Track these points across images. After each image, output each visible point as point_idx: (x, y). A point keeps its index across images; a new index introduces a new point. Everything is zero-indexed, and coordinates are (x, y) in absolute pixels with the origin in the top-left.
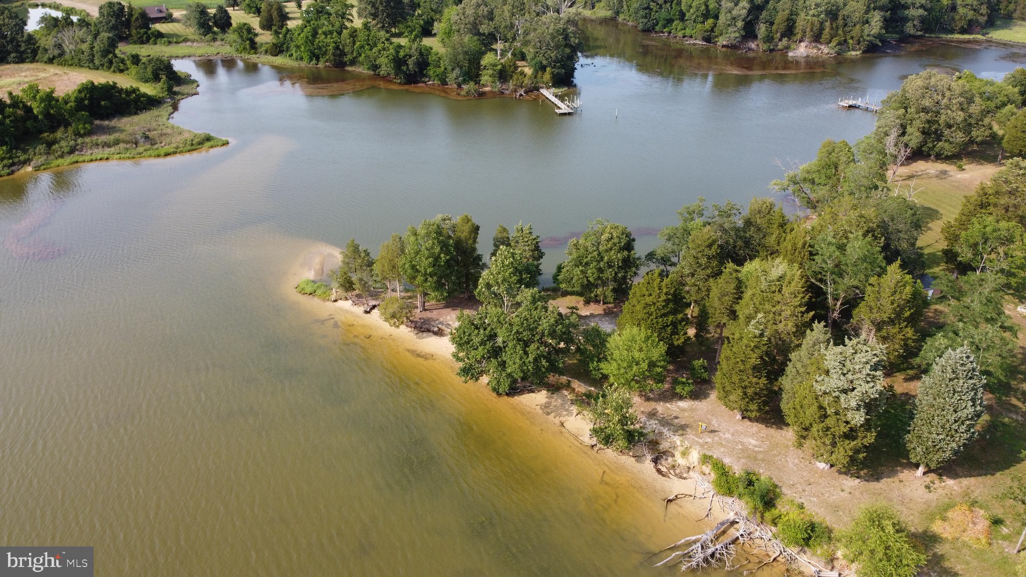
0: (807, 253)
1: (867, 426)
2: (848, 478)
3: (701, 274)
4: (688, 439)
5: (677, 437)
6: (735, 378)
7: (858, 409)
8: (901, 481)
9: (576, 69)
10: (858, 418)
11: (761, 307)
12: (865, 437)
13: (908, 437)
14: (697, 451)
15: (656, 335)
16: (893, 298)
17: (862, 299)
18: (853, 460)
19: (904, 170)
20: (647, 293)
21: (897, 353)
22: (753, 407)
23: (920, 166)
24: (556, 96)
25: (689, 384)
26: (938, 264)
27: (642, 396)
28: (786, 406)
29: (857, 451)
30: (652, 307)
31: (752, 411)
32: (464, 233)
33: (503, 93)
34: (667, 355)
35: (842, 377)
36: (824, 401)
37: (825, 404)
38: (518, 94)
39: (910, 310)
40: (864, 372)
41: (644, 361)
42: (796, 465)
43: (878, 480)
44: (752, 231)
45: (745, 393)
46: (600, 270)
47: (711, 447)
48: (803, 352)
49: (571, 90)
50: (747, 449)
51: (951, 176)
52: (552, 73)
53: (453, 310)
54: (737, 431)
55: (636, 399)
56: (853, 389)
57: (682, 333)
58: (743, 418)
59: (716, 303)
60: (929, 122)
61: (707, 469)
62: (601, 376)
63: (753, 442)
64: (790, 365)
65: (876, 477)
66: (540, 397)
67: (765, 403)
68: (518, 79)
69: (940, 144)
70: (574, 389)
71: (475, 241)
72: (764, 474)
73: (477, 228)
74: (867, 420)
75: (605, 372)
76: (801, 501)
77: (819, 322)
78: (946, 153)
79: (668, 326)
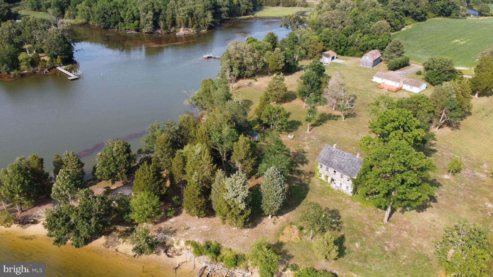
0: (208, 136)
1: (247, 207)
2: (245, 229)
3: (166, 156)
4: (178, 236)
5: (173, 237)
6: (192, 203)
7: (242, 203)
8: (264, 224)
9: (73, 53)
10: (243, 206)
11: (195, 167)
12: (247, 212)
13: (262, 206)
14: (183, 240)
15: (152, 193)
16: (244, 150)
17: (233, 151)
18: (245, 223)
19: (235, 85)
20: (143, 174)
21: (250, 170)
22: (202, 212)
23: (241, 82)
24: (67, 70)
25: (172, 210)
26: (256, 124)
27: (153, 222)
28: (215, 207)
29: (245, 219)
30: (148, 180)
31: (202, 214)
32: (35, 164)
33: (35, 73)
34: (160, 201)
35: (233, 192)
36: (229, 202)
37: (229, 204)
38: (44, 72)
39: (251, 152)
40: (241, 188)
41: (150, 208)
42: (224, 231)
43: (256, 226)
44: (183, 131)
45: (197, 208)
46: (117, 166)
47: (188, 236)
48: (216, 183)
49: (74, 65)
50: (204, 231)
51: (253, 84)
52: (61, 58)
53: (39, 207)
54: (198, 225)
55: (150, 226)
56: (238, 195)
57: (164, 188)
58: (199, 217)
59: (176, 169)
60: (240, 63)
61: (189, 247)
62: (130, 220)
63: (205, 227)
64: (212, 190)
65: (255, 225)
66: (102, 240)
67: (206, 209)
68: (42, 64)
69: (246, 72)
70: (118, 230)
71: (42, 167)
72: (213, 241)
73: (42, 160)
74: (246, 206)
75: (132, 218)
76: (230, 247)
77: (219, 169)
78: (249, 75)
79: (157, 187)
